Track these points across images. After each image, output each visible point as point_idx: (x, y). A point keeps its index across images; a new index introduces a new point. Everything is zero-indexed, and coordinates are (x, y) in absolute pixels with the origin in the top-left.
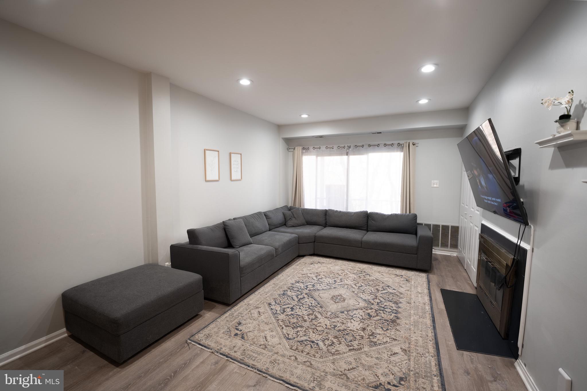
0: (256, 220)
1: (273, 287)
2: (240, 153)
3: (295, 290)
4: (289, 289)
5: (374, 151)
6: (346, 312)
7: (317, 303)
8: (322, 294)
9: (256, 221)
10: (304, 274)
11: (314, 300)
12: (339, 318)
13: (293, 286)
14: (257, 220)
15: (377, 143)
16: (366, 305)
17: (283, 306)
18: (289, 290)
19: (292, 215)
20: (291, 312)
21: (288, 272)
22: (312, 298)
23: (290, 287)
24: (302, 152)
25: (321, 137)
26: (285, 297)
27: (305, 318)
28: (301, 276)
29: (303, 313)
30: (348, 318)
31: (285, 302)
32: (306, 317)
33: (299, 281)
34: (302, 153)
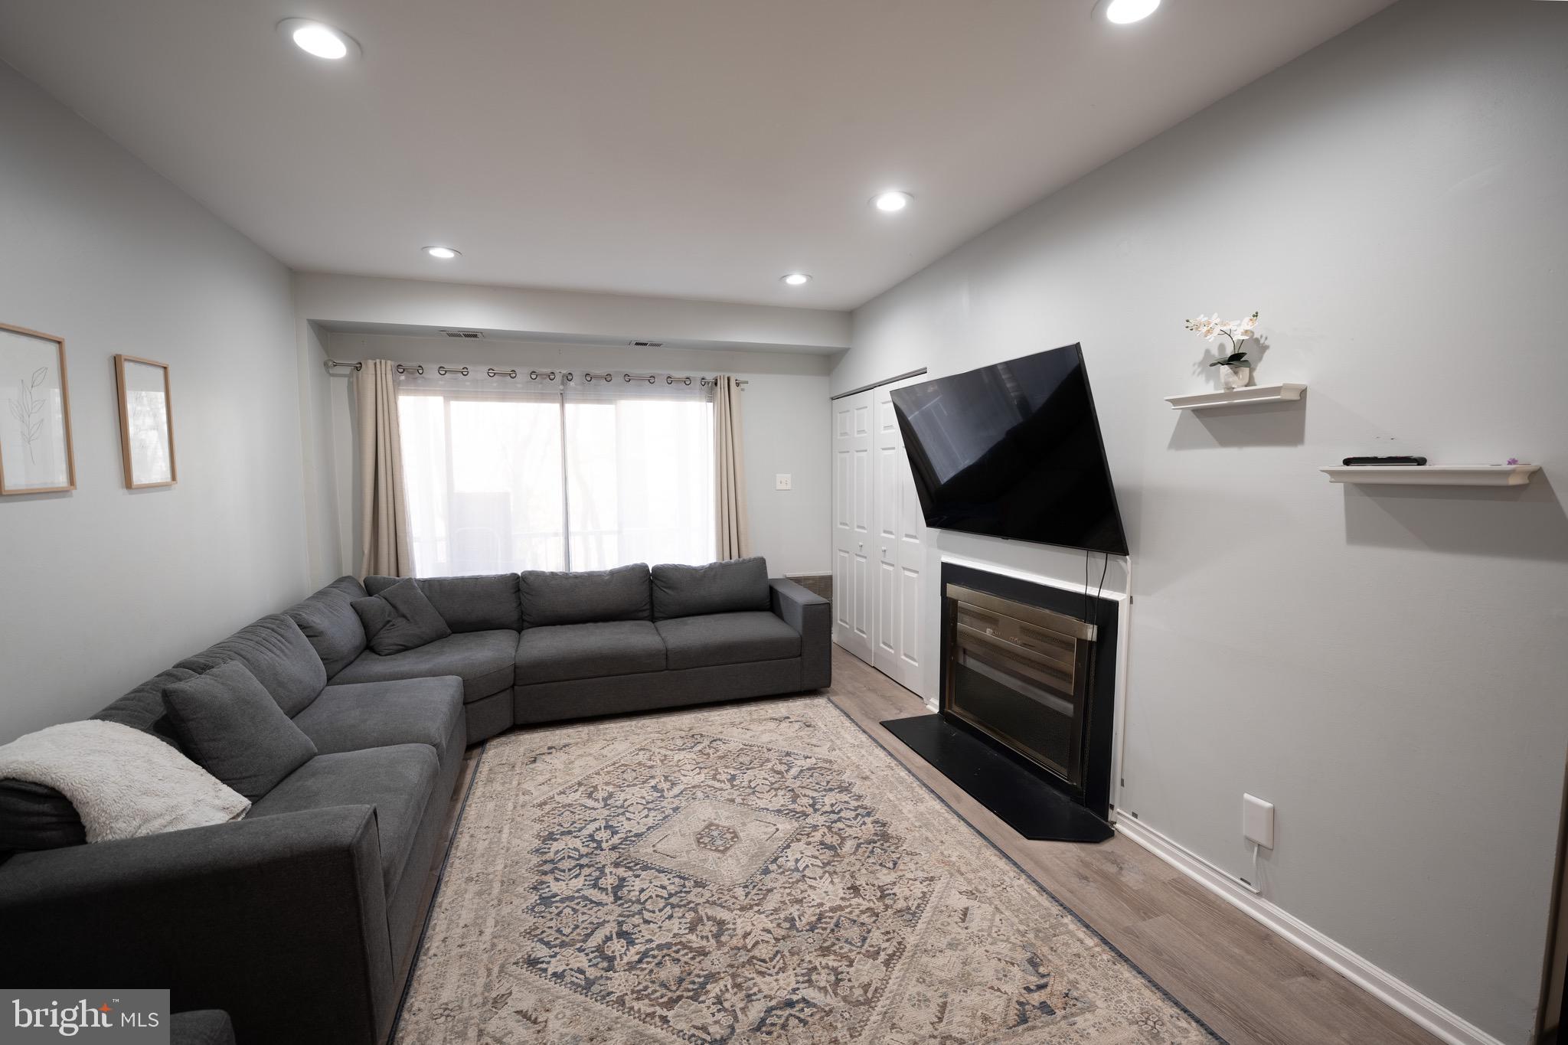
0: (278, 652)
1: (480, 894)
2: (164, 362)
3: (570, 870)
4: (545, 873)
5: (640, 395)
6: (773, 867)
7: (677, 880)
8: (663, 842)
9: (278, 656)
10: (545, 803)
11: (660, 871)
12: (775, 891)
13: (547, 857)
14: (282, 651)
15: (648, 372)
16: (796, 825)
17: (584, 941)
18: (549, 878)
19: (388, 607)
20: (633, 950)
21: (480, 817)
22: (645, 868)
23: (541, 865)
24: (394, 381)
25: (471, 335)
26: (557, 907)
27: (694, 945)
28: (539, 813)
29: (669, 931)
30: (794, 880)
31: (577, 927)
32: (692, 937)
33: (552, 833)
34: (397, 384)
